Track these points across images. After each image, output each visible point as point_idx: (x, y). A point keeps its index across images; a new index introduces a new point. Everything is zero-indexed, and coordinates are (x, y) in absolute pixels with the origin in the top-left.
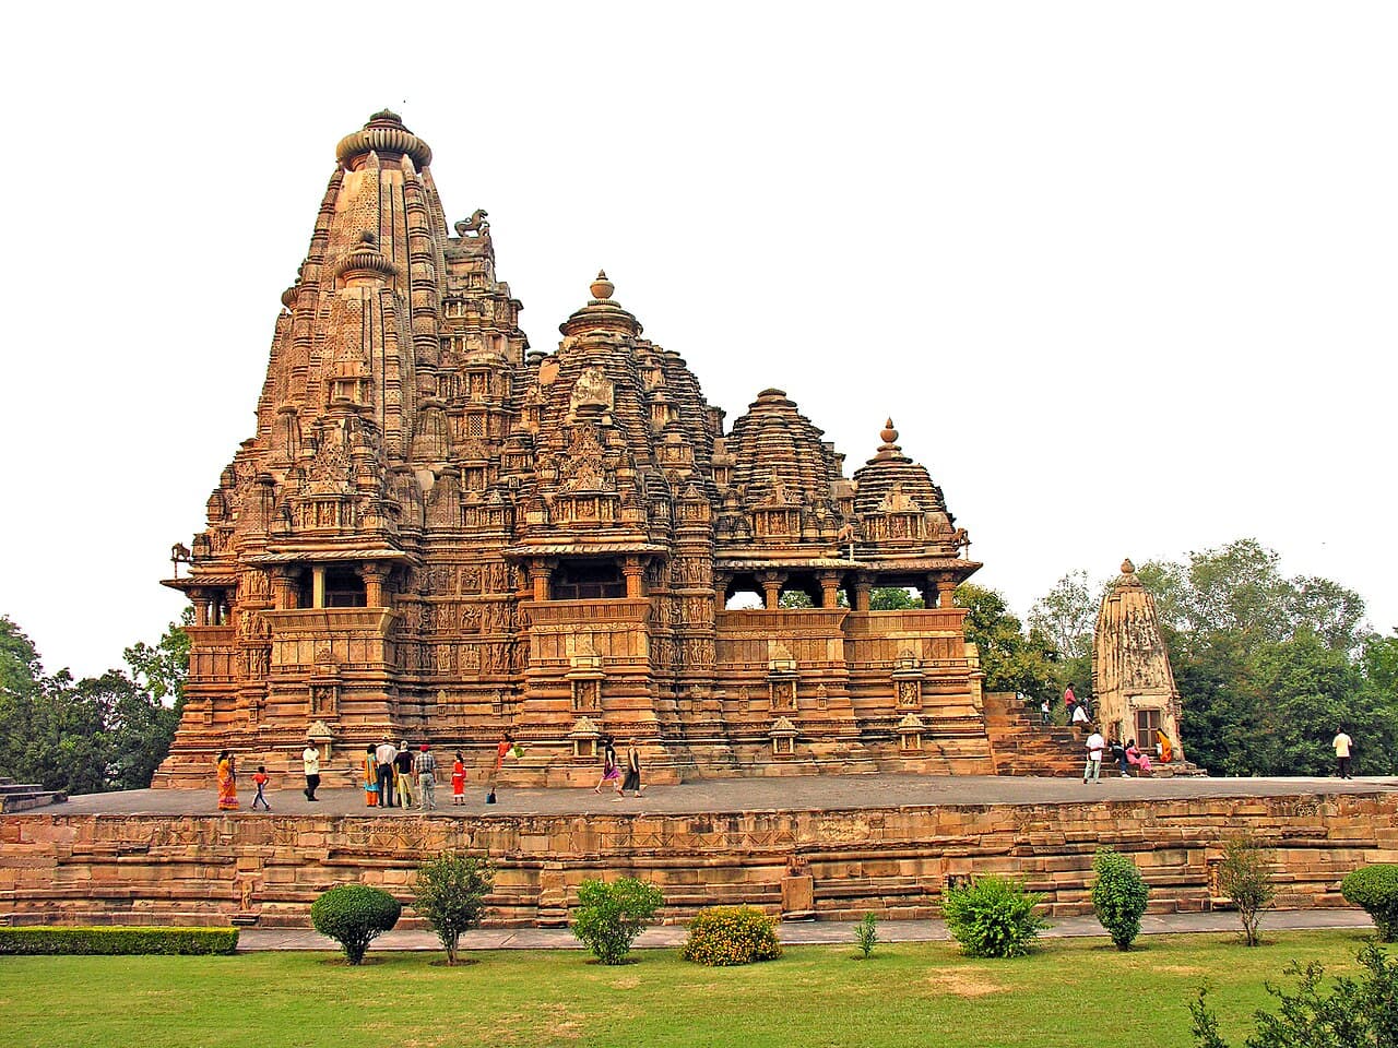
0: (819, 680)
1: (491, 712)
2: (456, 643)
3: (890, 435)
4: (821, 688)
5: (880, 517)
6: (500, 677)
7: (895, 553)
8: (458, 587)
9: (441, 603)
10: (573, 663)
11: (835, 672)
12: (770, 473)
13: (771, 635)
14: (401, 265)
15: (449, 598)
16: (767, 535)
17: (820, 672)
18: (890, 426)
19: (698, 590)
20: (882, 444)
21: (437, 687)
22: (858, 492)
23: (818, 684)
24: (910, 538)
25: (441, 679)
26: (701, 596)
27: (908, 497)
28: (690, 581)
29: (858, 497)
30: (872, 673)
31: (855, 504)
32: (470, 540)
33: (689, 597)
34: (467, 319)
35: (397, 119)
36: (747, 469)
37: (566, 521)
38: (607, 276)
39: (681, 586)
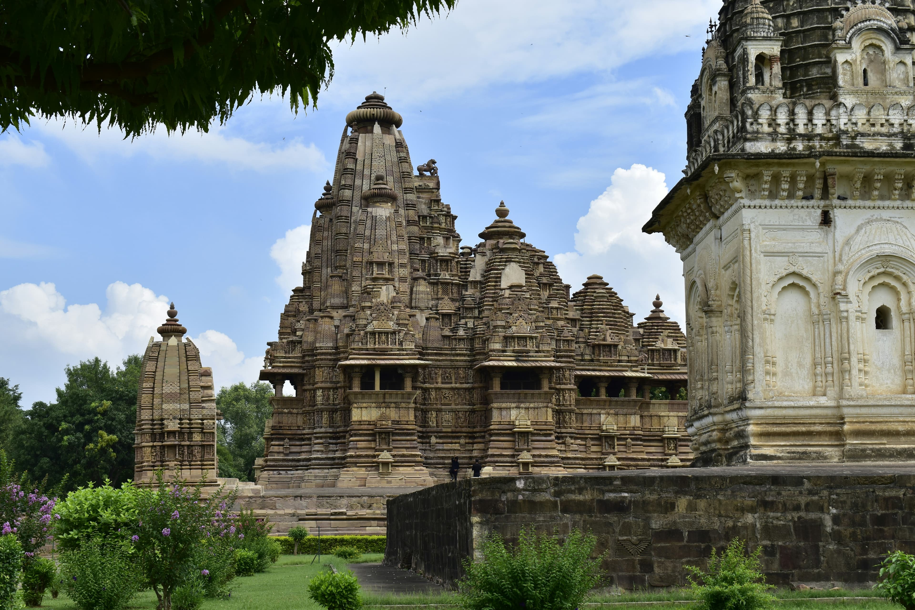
0: (627, 436)
1: (459, 448)
2: (439, 411)
3: (657, 304)
4: (629, 440)
5: (656, 350)
6: (464, 430)
7: (664, 369)
8: (440, 380)
9: (432, 388)
10: (517, 423)
11: (636, 432)
12: (602, 324)
13: (603, 412)
14: (399, 194)
15: (435, 385)
16: (602, 358)
17: (628, 432)
18: (658, 298)
19: (569, 386)
20: (654, 308)
21: (430, 434)
22: (643, 335)
23: (627, 439)
24: (673, 362)
25: (432, 430)
26: (570, 390)
27: (671, 340)
28: (564, 381)
29: (643, 338)
30: (652, 433)
31: (643, 342)
32: (446, 355)
33: (564, 390)
34: (432, 227)
35: (381, 99)
36: (588, 321)
37: (511, 349)
38: (505, 204)
39: (560, 384)
